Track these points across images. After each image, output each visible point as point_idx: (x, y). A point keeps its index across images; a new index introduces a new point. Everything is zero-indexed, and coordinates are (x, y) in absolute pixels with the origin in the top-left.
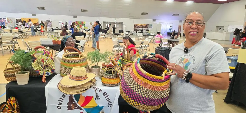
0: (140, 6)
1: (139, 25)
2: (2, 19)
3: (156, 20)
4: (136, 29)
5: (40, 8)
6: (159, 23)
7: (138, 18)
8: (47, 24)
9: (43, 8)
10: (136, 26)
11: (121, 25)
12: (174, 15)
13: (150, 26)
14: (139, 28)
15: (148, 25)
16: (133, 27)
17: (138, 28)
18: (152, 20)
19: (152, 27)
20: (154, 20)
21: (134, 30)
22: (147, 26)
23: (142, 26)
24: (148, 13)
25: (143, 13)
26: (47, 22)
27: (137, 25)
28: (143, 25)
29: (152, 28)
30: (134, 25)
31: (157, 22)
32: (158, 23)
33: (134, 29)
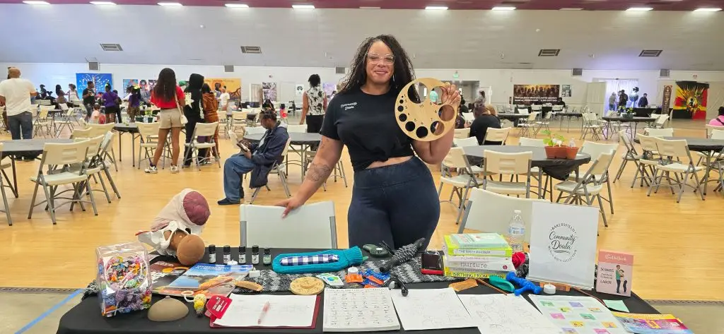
0: (537, 30)
1: (528, 88)
2: (146, 83)
3: (583, 72)
4: (519, 98)
5: (247, 49)
6: (594, 79)
7: (527, 65)
8: (265, 93)
9: (256, 49)
10: (519, 91)
11: (469, 88)
12: (645, 53)
13: (564, 90)
14: (531, 95)
15: (558, 86)
16: (512, 94)
17: (524, 95)
18: (571, 72)
19: (570, 92)
20: (577, 72)
21: (514, 104)
22: (554, 91)
23: (539, 90)
24: (559, 50)
25: (544, 52)
26: (264, 88)
27: (522, 89)
28: (541, 89)
29: (570, 96)
30: (515, 89)
31: (588, 76)
32: (591, 81)
33: (514, 99)
